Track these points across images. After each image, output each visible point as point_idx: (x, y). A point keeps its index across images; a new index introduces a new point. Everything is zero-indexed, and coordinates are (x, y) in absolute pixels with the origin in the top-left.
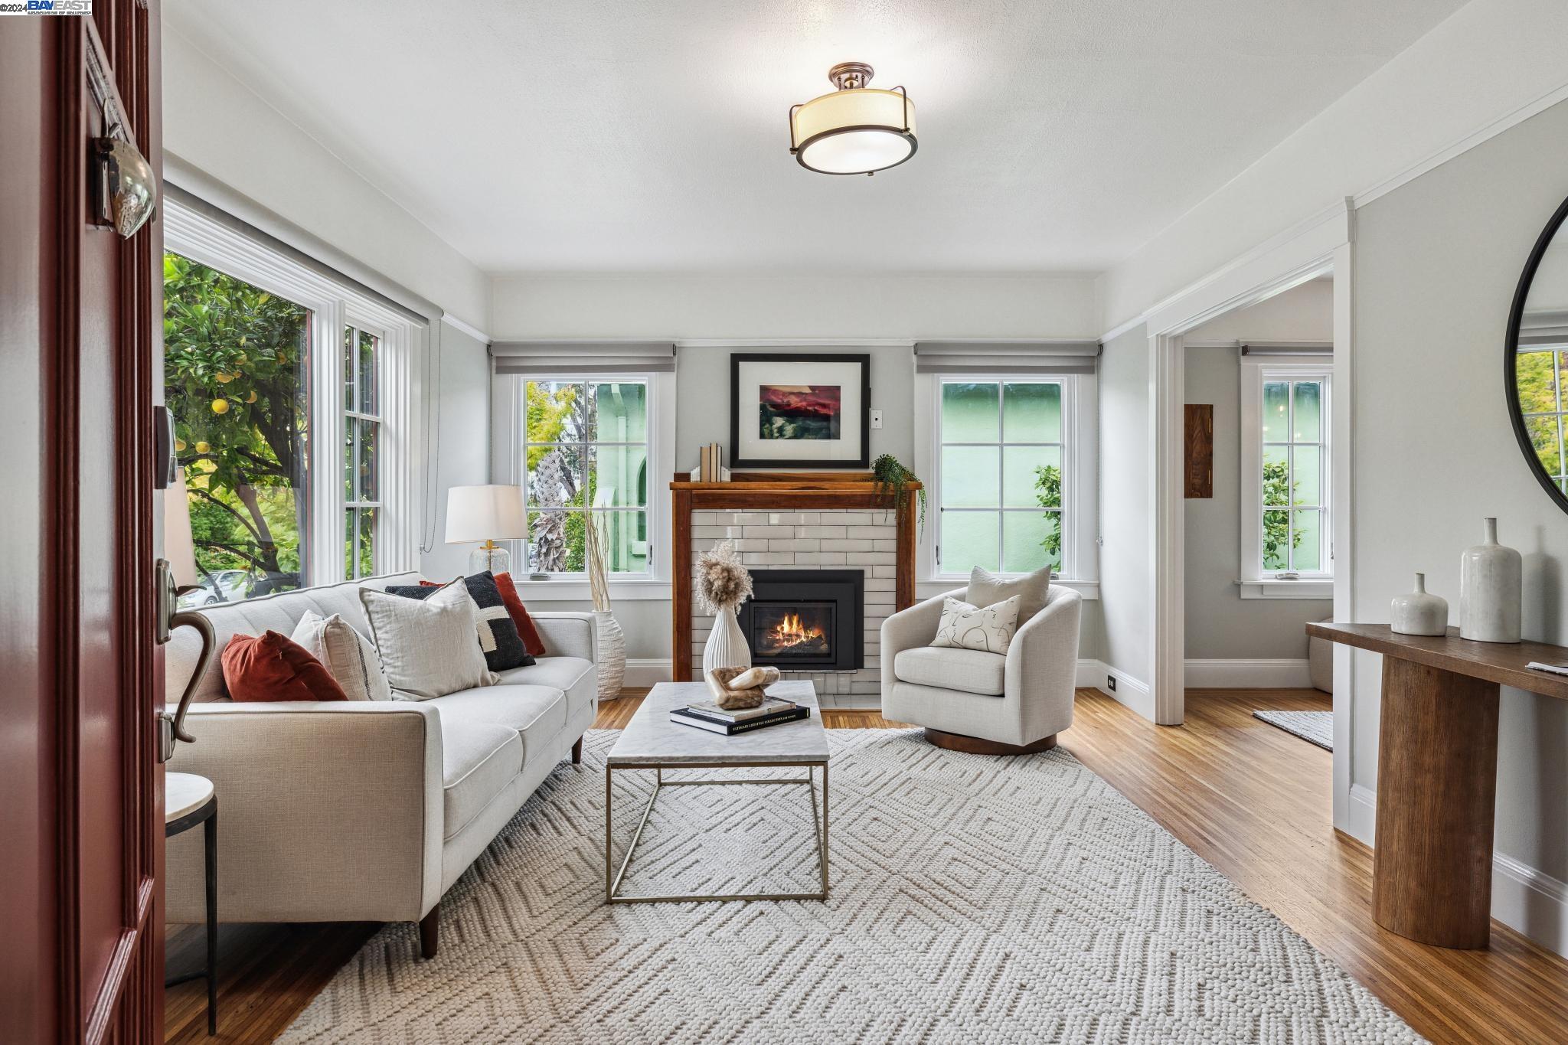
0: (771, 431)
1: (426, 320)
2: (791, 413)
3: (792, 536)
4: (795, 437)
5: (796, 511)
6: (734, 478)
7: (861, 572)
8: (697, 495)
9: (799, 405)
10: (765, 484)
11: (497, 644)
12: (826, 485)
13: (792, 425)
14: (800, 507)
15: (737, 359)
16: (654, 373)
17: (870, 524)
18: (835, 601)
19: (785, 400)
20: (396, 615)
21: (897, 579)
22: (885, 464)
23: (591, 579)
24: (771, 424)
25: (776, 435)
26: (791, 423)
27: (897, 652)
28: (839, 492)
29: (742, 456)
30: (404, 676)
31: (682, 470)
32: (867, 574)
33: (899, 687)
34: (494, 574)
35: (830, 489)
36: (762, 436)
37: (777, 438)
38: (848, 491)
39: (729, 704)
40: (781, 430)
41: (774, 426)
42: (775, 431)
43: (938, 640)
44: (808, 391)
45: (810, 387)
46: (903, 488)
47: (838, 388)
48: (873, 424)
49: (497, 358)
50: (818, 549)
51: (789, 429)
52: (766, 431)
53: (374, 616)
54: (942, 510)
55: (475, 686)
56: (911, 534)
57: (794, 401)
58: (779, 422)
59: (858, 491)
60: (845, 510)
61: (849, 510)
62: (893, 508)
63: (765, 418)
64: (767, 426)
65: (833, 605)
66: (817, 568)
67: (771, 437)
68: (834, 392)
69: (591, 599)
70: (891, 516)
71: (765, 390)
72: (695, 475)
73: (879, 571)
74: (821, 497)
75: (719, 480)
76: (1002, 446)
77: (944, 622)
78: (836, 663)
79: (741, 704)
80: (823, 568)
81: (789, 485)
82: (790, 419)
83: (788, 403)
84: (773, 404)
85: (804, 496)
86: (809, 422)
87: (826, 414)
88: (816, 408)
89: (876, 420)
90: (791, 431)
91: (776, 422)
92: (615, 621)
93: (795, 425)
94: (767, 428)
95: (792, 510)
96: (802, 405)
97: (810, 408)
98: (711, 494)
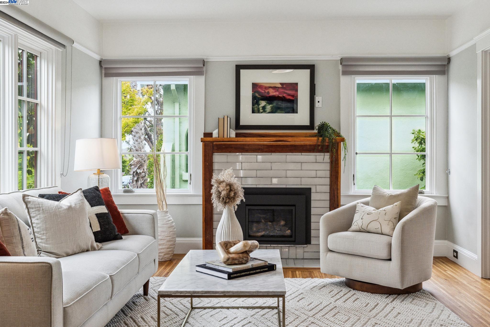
0: (259, 109)
1: (64, 46)
2: (270, 99)
3: (270, 168)
4: (272, 112)
5: (273, 154)
6: (237, 135)
7: (310, 189)
8: (216, 145)
9: (274, 94)
10: (255, 139)
11: (101, 227)
12: (289, 139)
13: (271, 105)
14: (274, 152)
15: (239, 68)
16: (192, 76)
17: (315, 161)
18: (294, 205)
19: (267, 91)
20: (43, 210)
21: (330, 193)
22: (323, 127)
23: (157, 192)
24: (259, 105)
25: (261, 111)
26: (269, 104)
27: (329, 234)
28: (297, 143)
29: (242, 123)
30: (47, 244)
31: (208, 131)
32: (313, 190)
33: (330, 254)
34: (100, 189)
35: (291, 141)
36: (253, 112)
37: (262, 113)
38: (302, 143)
39: (229, 262)
40: (264, 108)
41: (260, 106)
42: (261, 108)
43: (353, 227)
44: (280, 86)
45: (281, 84)
46: (333, 141)
47: (297, 84)
48: (317, 105)
49: (105, 68)
50: (284, 175)
51: (269, 108)
52: (256, 109)
53: (31, 210)
54: (356, 153)
55: (88, 251)
56: (338, 168)
57: (272, 93)
58: (263, 103)
59: (308, 143)
60: (300, 154)
61: (303, 154)
62: (328, 152)
63: (255, 101)
64: (256, 106)
65: (293, 208)
66: (284, 187)
67: (259, 112)
68: (294, 86)
69: (157, 204)
70: (327, 157)
71: (255, 86)
72: (215, 134)
73: (319, 188)
74: (287, 146)
75: (229, 137)
76: (391, 116)
77: (356, 217)
78: (295, 241)
79: (236, 262)
80: (288, 187)
81: (269, 139)
82: (269, 102)
83: (268, 93)
84: (259, 93)
85: (277, 145)
86: (280, 104)
87: (290, 99)
88: (284, 95)
89: (319, 102)
90: (270, 109)
91: (261, 104)
92: (170, 216)
93: (272, 105)
94: (256, 107)
95: (270, 154)
96: (276, 94)
97: (280, 96)
98: (224, 145)
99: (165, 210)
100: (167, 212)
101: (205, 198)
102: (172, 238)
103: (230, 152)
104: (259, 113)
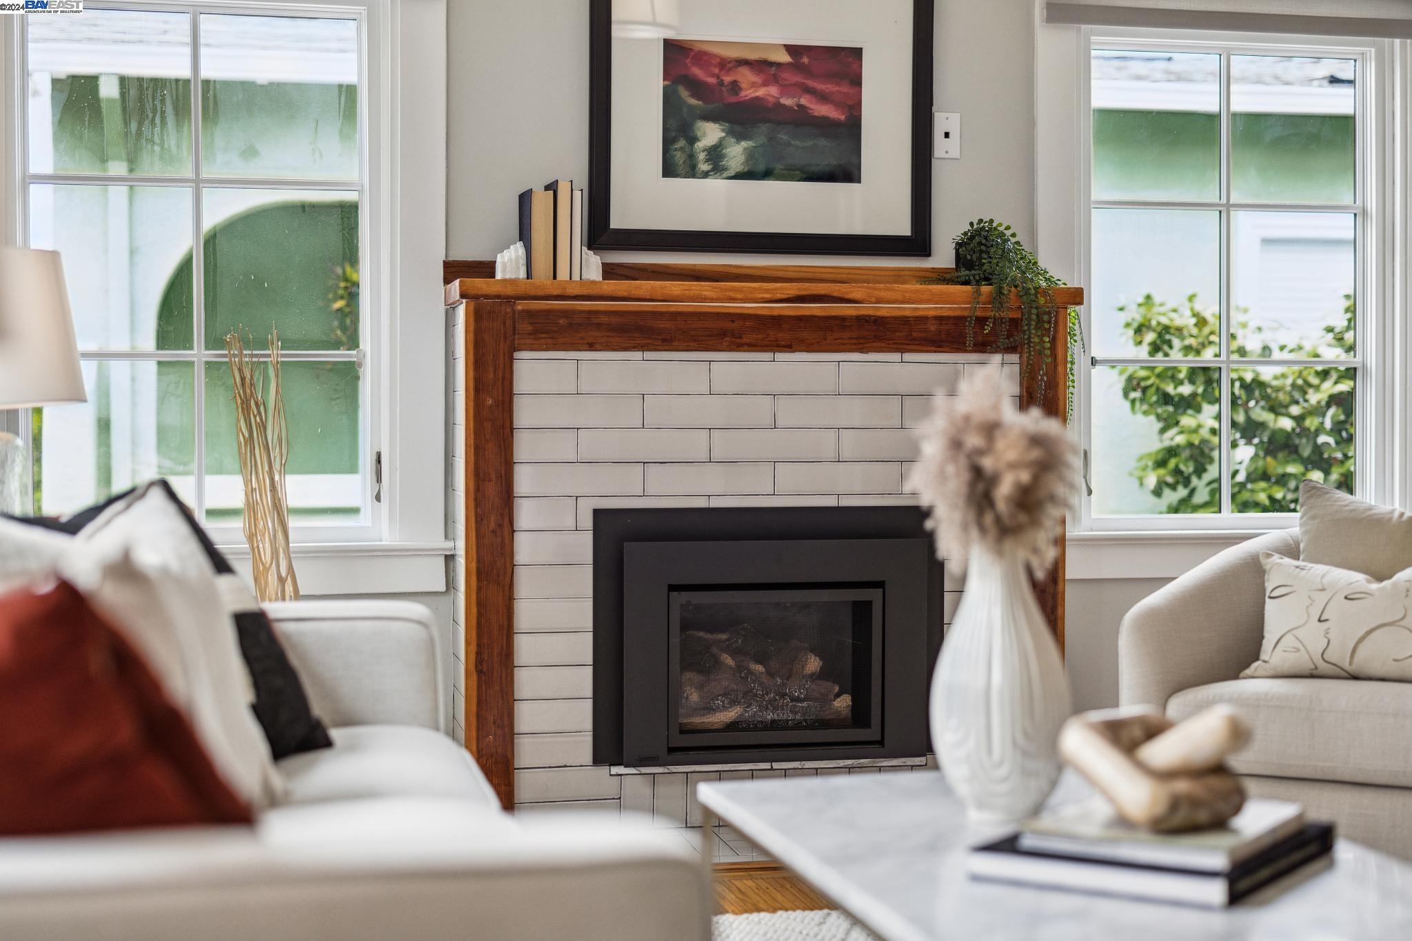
0: (692, 157)
2: (742, 116)
3: (769, 422)
4: (751, 173)
5: (780, 356)
6: (610, 271)
8: (529, 314)
9: (761, 92)
12: (855, 291)
13: (744, 144)
14: (789, 347)
18: (880, 585)
19: (727, 79)
24: (693, 140)
25: (704, 167)
26: (740, 137)
27: (1170, 696)
28: (885, 310)
29: (622, 221)
31: (467, 252)
35: (864, 301)
36: (669, 170)
37: (706, 175)
38: (908, 309)
40: (715, 154)
41: (700, 145)
42: (702, 156)
44: (786, 58)
45: (789, 49)
46: (1042, 300)
47: (857, 53)
48: (941, 148)
50: (830, 454)
51: (736, 154)
52: (679, 157)
54: (1094, 362)
57: (753, 88)
58: (710, 133)
59: (928, 309)
60: (896, 357)
61: (908, 357)
62: (1011, 349)
63: (679, 122)
64: (682, 143)
65: (874, 595)
66: (830, 502)
67: (692, 171)
68: (846, 63)
70: (1008, 370)
71: (675, 53)
72: (511, 266)
74: (841, 321)
75: (576, 277)
77: (1276, 618)
78: (881, 743)
80: (846, 502)
81: (767, 291)
82: (737, 128)
83: (735, 87)
84: (697, 88)
85: (799, 319)
86: (785, 137)
87: (826, 119)
88: (803, 101)
89: (947, 135)
90: (742, 159)
91: (704, 135)
93: (750, 144)
94: (682, 149)
95: (767, 356)
96: (771, 92)
97: (787, 102)
98: (566, 313)
103: (591, 347)
104: (694, 176)
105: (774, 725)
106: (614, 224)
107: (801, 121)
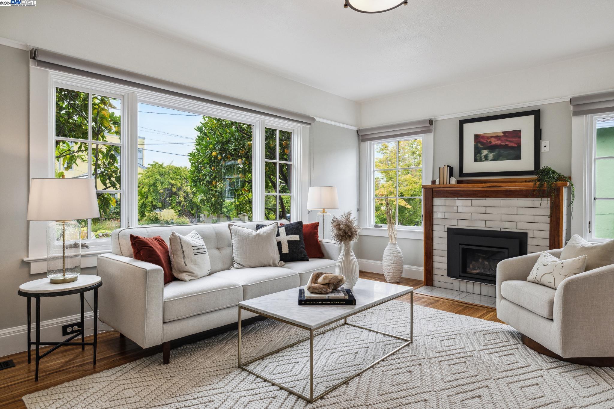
0: (481, 157)
1: (310, 124)
2: (492, 148)
3: (484, 212)
4: (494, 159)
5: (487, 199)
6: (459, 182)
7: (526, 234)
8: (435, 191)
9: (496, 142)
10: (469, 185)
11: (289, 250)
12: (503, 185)
13: (493, 154)
14: (489, 197)
15: (462, 123)
16: (424, 134)
17: (532, 206)
18: (507, 249)
19: (489, 141)
21: (550, 239)
22: (547, 172)
24: (481, 154)
25: (484, 159)
26: (491, 152)
28: (512, 188)
32: (530, 235)
33: (503, 301)
35: (506, 187)
36: (476, 160)
37: (484, 161)
38: (518, 188)
40: (486, 156)
41: (483, 155)
42: (483, 157)
43: (529, 278)
44: (502, 134)
45: (503, 132)
46: (553, 185)
47: (520, 131)
48: (543, 149)
49: (362, 135)
50: (499, 219)
51: (491, 156)
52: (478, 158)
56: (560, 213)
57: (494, 142)
58: (485, 152)
59: (523, 188)
60: (516, 199)
61: (518, 199)
62: (548, 197)
63: (478, 151)
64: (479, 155)
65: (506, 251)
66: (499, 230)
67: (481, 160)
68: (517, 134)
70: (546, 202)
71: (477, 137)
72: (437, 182)
73: (537, 234)
74: (501, 191)
75: (450, 184)
80: (502, 230)
81: (482, 185)
82: (491, 150)
83: (490, 142)
84: (482, 143)
85: (491, 191)
86: (502, 151)
87: (512, 146)
88: (506, 143)
89: (545, 146)
90: (492, 157)
91: (483, 153)
92: (398, 247)
93: (494, 153)
94: (478, 156)
95: (485, 198)
96: (499, 142)
97: (503, 144)
98: (442, 190)
99: (394, 242)
100: (395, 244)
101: (426, 235)
102: (397, 265)
103: (447, 197)
104: (481, 161)
105: (487, 275)
106: (464, 172)
107: (506, 147)
